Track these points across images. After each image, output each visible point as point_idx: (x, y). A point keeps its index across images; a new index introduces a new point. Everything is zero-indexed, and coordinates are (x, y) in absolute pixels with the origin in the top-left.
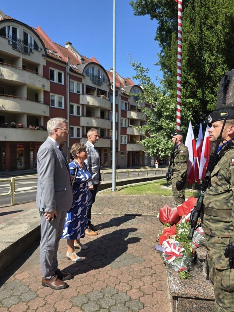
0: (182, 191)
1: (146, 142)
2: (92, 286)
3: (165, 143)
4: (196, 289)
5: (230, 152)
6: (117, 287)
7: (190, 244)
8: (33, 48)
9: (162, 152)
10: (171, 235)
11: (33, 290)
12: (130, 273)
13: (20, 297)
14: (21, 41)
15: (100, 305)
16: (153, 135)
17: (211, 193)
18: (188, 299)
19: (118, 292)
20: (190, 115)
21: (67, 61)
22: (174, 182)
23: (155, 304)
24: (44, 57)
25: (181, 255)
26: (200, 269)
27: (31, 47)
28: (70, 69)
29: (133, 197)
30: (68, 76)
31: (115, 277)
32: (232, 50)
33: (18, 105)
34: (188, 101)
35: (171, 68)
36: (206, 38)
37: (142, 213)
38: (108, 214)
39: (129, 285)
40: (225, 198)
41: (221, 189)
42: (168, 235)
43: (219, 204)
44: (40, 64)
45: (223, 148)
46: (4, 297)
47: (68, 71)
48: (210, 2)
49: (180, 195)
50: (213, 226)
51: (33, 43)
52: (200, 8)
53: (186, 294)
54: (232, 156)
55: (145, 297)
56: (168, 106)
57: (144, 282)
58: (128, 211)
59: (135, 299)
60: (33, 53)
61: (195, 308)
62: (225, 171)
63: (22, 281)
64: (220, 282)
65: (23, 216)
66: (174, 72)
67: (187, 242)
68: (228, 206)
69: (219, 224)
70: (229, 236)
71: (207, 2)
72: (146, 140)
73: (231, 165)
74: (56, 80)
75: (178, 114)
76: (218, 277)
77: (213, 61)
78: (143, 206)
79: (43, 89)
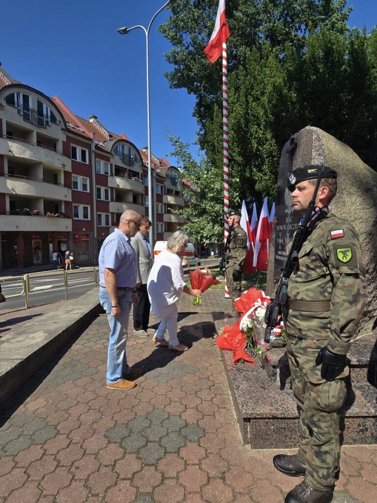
0: (238, 282)
2: (134, 411)
4: (272, 406)
5: (326, 223)
6: (168, 409)
8: (49, 120)
9: (207, 239)
11: (51, 424)
12: (182, 387)
13: (33, 437)
14: (34, 112)
15: (146, 437)
16: (196, 220)
17: (299, 280)
18: (263, 420)
19: (169, 416)
20: (237, 196)
21: (92, 137)
23: (219, 428)
24: (63, 132)
26: (273, 378)
27: (46, 119)
28: (95, 146)
30: (94, 154)
31: (164, 395)
32: (281, 123)
33: (33, 187)
34: (234, 181)
35: (214, 144)
36: (253, 111)
39: (182, 404)
40: (319, 286)
41: (314, 274)
43: (311, 294)
44: (59, 140)
45: (313, 219)
46: (8, 440)
47: (93, 148)
48: (256, 70)
49: (237, 287)
50: (303, 324)
51: (49, 114)
52: (245, 77)
53: (261, 413)
54: (330, 227)
55: (205, 420)
56: (213, 186)
57: (201, 399)
59: (193, 424)
60: (50, 126)
61: (272, 430)
62: (321, 248)
63: (36, 413)
64: (315, 399)
65: (38, 322)
66: (218, 148)
68: (325, 297)
69: (312, 321)
70: (326, 337)
71: (253, 70)
73: (329, 240)
74: (79, 159)
75: (226, 194)
76: (312, 393)
77: (261, 136)
79: (63, 170)
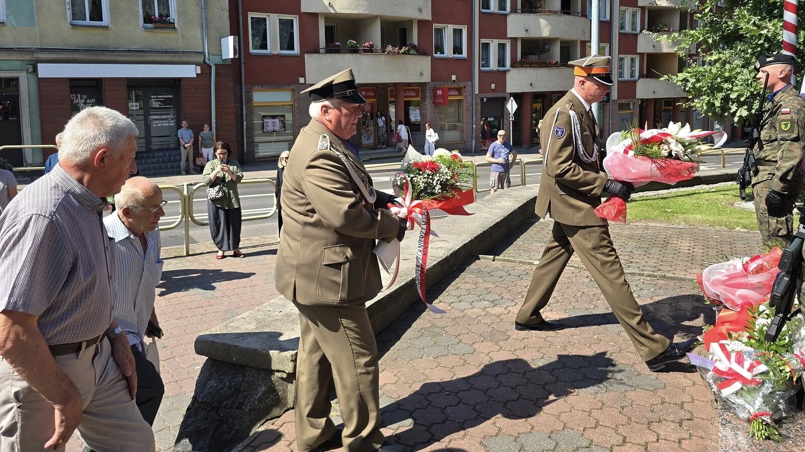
0: (784, 219)
1: (691, 77)
2: (529, 422)
3: (748, 80)
6: (589, 434)
7: (787, 356)
10: (736, 331)
11: (404, 408)
12: (622, 408)
19: (590, 445)
22: (761, 195)
25: (758, 380)
29: (647, 228)
31: (585, 411)
37: (669, 271)
38: (575, 267)
39: (618, 434)
42: (727, 330)
49: (779, 230)
58: (631, 262)
67: (777, 352)
72: (689, 73)
78: (674, 254)
